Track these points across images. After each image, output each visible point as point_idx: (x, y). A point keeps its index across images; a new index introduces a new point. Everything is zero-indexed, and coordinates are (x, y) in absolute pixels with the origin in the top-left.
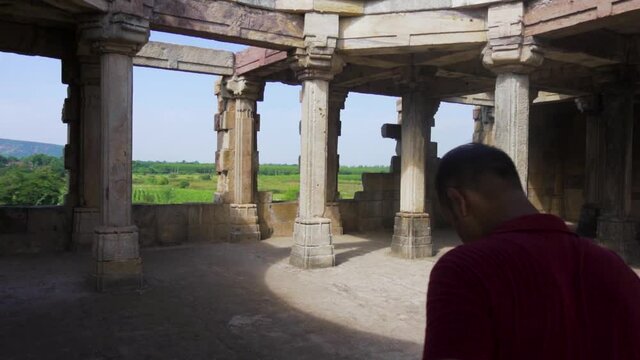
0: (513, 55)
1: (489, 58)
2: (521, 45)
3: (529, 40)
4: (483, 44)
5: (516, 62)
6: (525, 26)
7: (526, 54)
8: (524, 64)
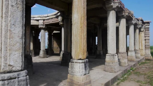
0: (42, 27)
1: (39, 27)
2: (43, 26)
3: (44, 25)
4: (39, 25)
5: (43, 28)
6: (43, 23)
7: (44, 27)
8: (44, 28)
